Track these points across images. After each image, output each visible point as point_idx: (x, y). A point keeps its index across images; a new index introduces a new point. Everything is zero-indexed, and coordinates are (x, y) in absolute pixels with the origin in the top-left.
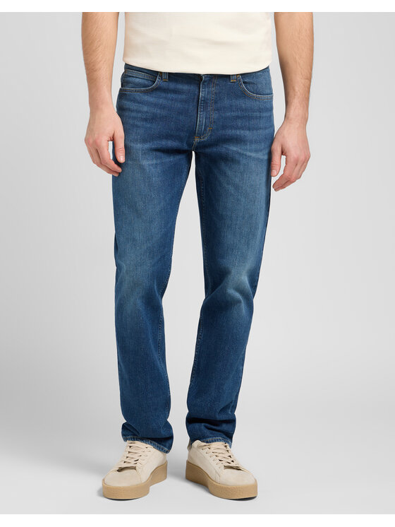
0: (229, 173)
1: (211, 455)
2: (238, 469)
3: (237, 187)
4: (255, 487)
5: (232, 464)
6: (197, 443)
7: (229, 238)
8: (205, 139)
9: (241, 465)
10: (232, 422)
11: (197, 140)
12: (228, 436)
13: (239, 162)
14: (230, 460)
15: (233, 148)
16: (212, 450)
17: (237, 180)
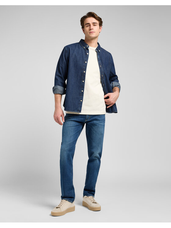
0: (94, 128)
1: (89, 199)
2: (96, 203)
3: (96, 132)
4: (100, 208)
5: (94, 202)
6: (85, 196)
7: (94, 144)
8: (88, 120)
9: (97, 202)
10: (94, 191)
11: (86, 121)
12: (93, 195)
13: (96, 125)
14: (94, 201)
15: (95, 122)
16: (89, 198)
17: (96, 130)
